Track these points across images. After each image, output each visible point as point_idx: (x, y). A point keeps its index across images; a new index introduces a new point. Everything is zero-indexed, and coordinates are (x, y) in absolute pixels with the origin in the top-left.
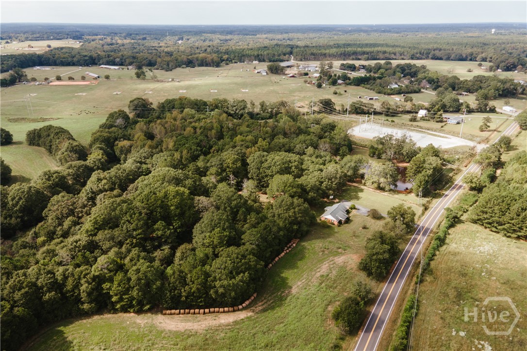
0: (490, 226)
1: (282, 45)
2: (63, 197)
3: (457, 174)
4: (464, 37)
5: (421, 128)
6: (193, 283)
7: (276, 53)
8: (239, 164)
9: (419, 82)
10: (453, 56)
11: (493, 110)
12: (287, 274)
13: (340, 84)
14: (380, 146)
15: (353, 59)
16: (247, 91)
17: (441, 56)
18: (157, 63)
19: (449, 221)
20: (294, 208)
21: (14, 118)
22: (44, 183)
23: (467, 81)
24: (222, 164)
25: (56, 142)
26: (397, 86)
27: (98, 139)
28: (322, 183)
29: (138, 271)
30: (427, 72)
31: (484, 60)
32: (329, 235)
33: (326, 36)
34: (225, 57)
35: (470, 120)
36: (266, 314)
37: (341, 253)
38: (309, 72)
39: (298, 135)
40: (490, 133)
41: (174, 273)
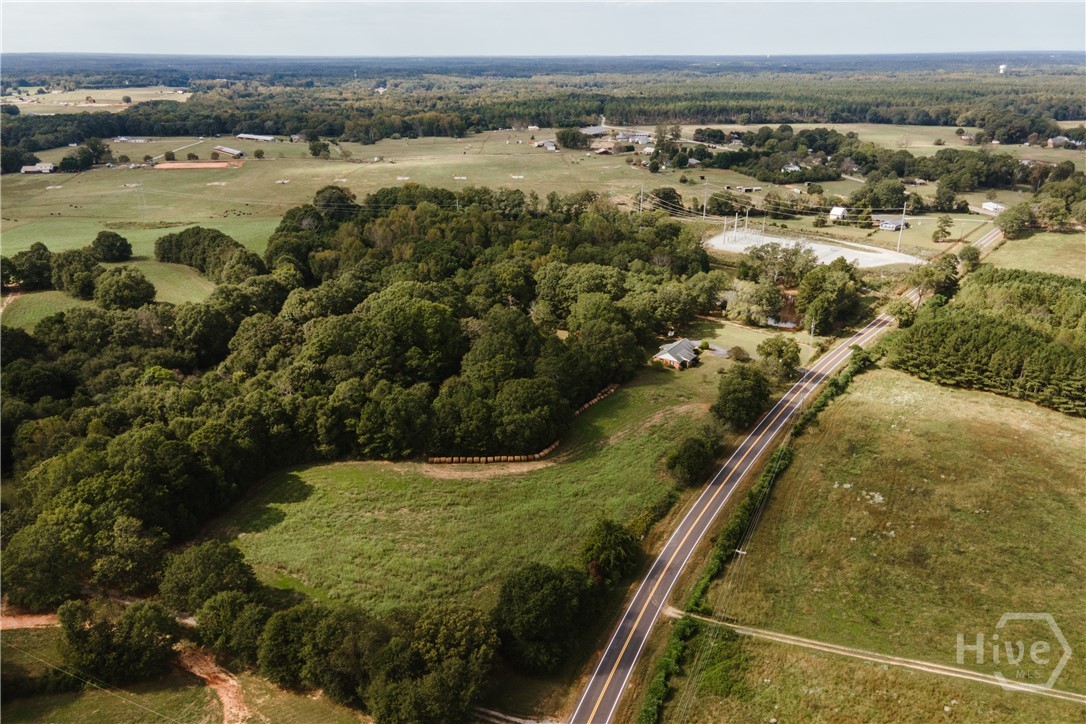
0: (917, 370)
1: (584, 96)
2: (260, 318)
3: (882, 305)
4: (942, 80)
5: (833, 236)
6: (471, 419)
7: (572, 111)
8: (521, 281)
9: (840, 161)
10: (912, 116)
11: (963, 209)
12: (603, 423)
13: (692, 166)
14: (757, 263)
15: (720, 122)
16: (521, 177)
17: (888, 116)
18: (346, 130)
19: (855, 363)
20: (612, 337)
21: (113, 221)
22: (221, 304)
23: (925, 158)
24: (493, 281)
25: (215, 250)
26: (797, 168)
27: (282, 247)
28: (655, 309)
29: (395, 400)
30: (856, 145)
31: (970, 123)
32: (665, 382)
33: (669, 79)
34: (475, 117)
35: (919, 223)
36: (574, 464)
37: (683, 402)
38: (635, 145)
39: (616, 242)
40: (950, 244)
41: (443, 406)
